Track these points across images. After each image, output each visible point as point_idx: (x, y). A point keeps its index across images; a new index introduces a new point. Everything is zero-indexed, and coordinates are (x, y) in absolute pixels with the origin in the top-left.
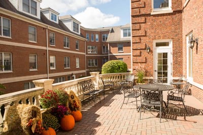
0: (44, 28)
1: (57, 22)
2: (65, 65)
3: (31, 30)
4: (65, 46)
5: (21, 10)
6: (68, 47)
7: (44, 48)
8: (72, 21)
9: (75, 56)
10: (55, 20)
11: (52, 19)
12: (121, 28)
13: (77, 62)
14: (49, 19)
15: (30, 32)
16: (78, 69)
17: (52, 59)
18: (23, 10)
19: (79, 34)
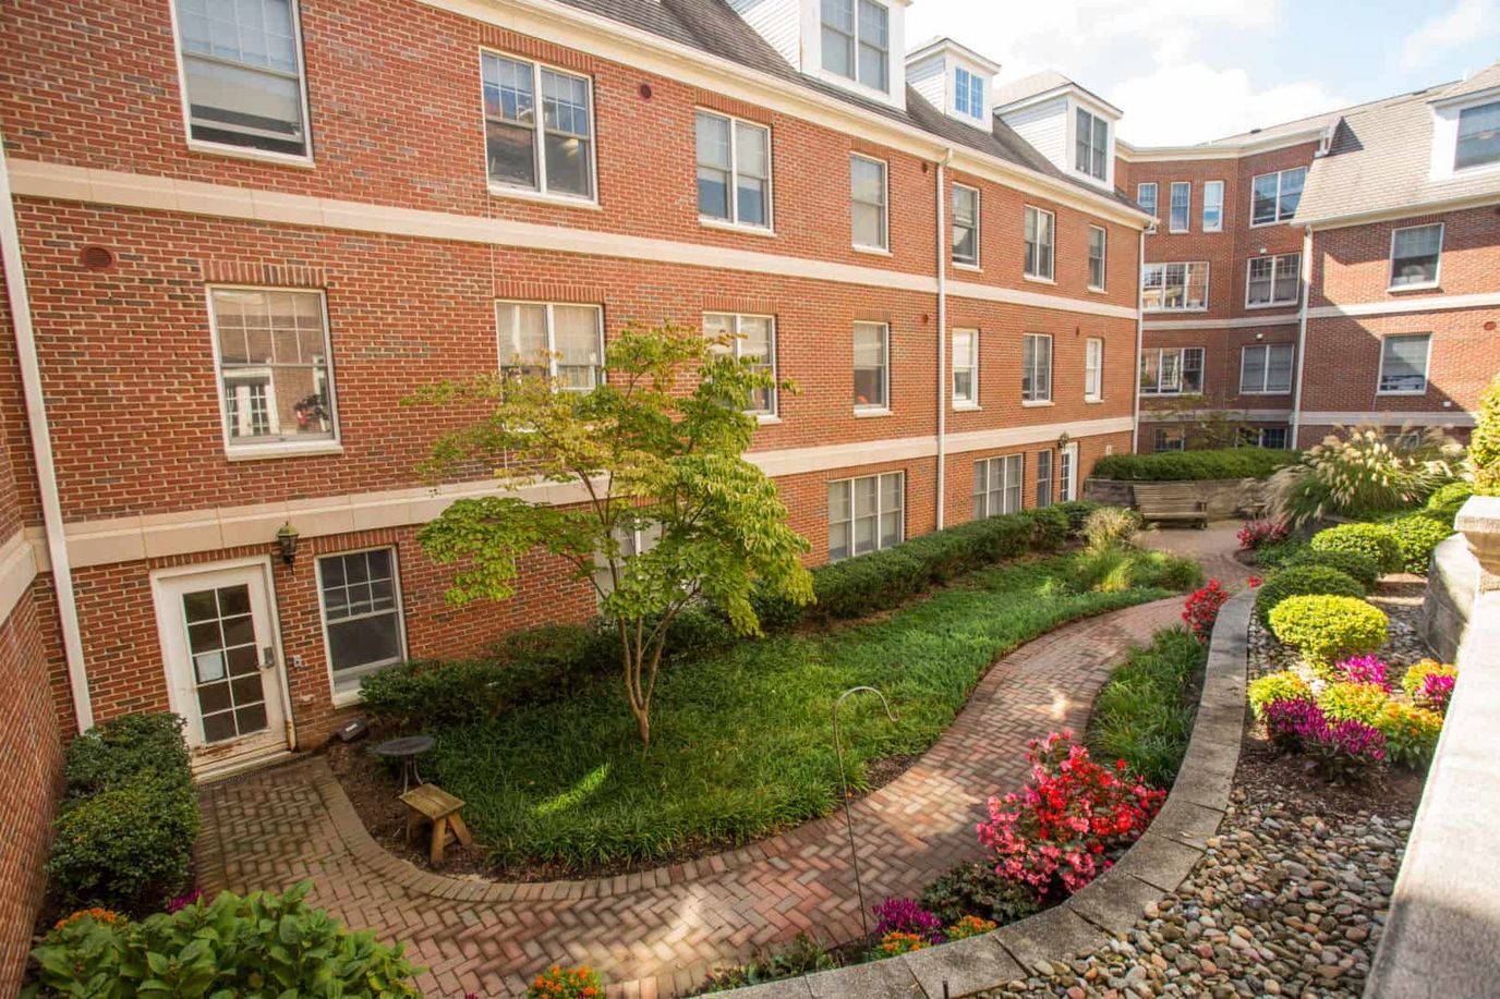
0: (925, 167)
1: (986, 125)
2: (1026, 384)
3: (865, 182)
4: (1029, 268)
5: (813, 68)
6: (1044, 272)
7: (924, 283)
8: (1073, 104)
9: (1081, 328)
10: (978, 113)
11: (961, 105)
12: (1442, 106)
13: (1089, 366)
14: (941, 110)
15: (856, 193)
16: (1093, 412)
17: (962, 350)
18: (825, 66)
19: (1109, 185)
